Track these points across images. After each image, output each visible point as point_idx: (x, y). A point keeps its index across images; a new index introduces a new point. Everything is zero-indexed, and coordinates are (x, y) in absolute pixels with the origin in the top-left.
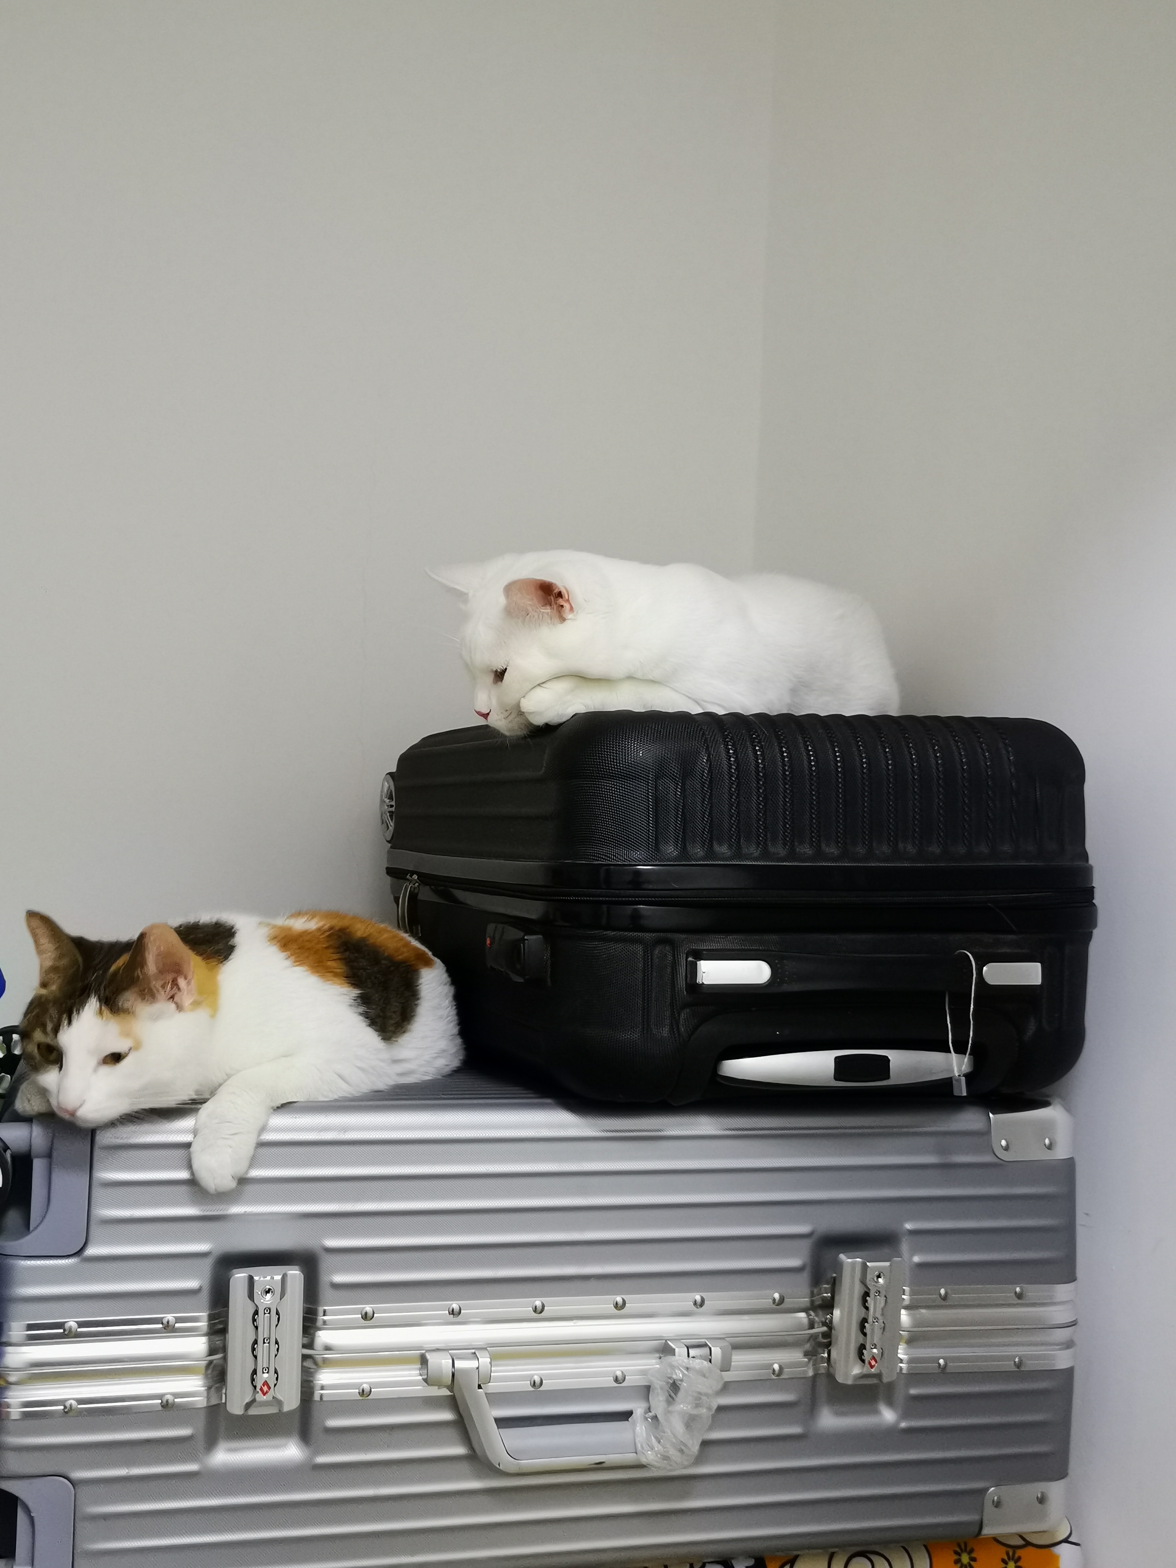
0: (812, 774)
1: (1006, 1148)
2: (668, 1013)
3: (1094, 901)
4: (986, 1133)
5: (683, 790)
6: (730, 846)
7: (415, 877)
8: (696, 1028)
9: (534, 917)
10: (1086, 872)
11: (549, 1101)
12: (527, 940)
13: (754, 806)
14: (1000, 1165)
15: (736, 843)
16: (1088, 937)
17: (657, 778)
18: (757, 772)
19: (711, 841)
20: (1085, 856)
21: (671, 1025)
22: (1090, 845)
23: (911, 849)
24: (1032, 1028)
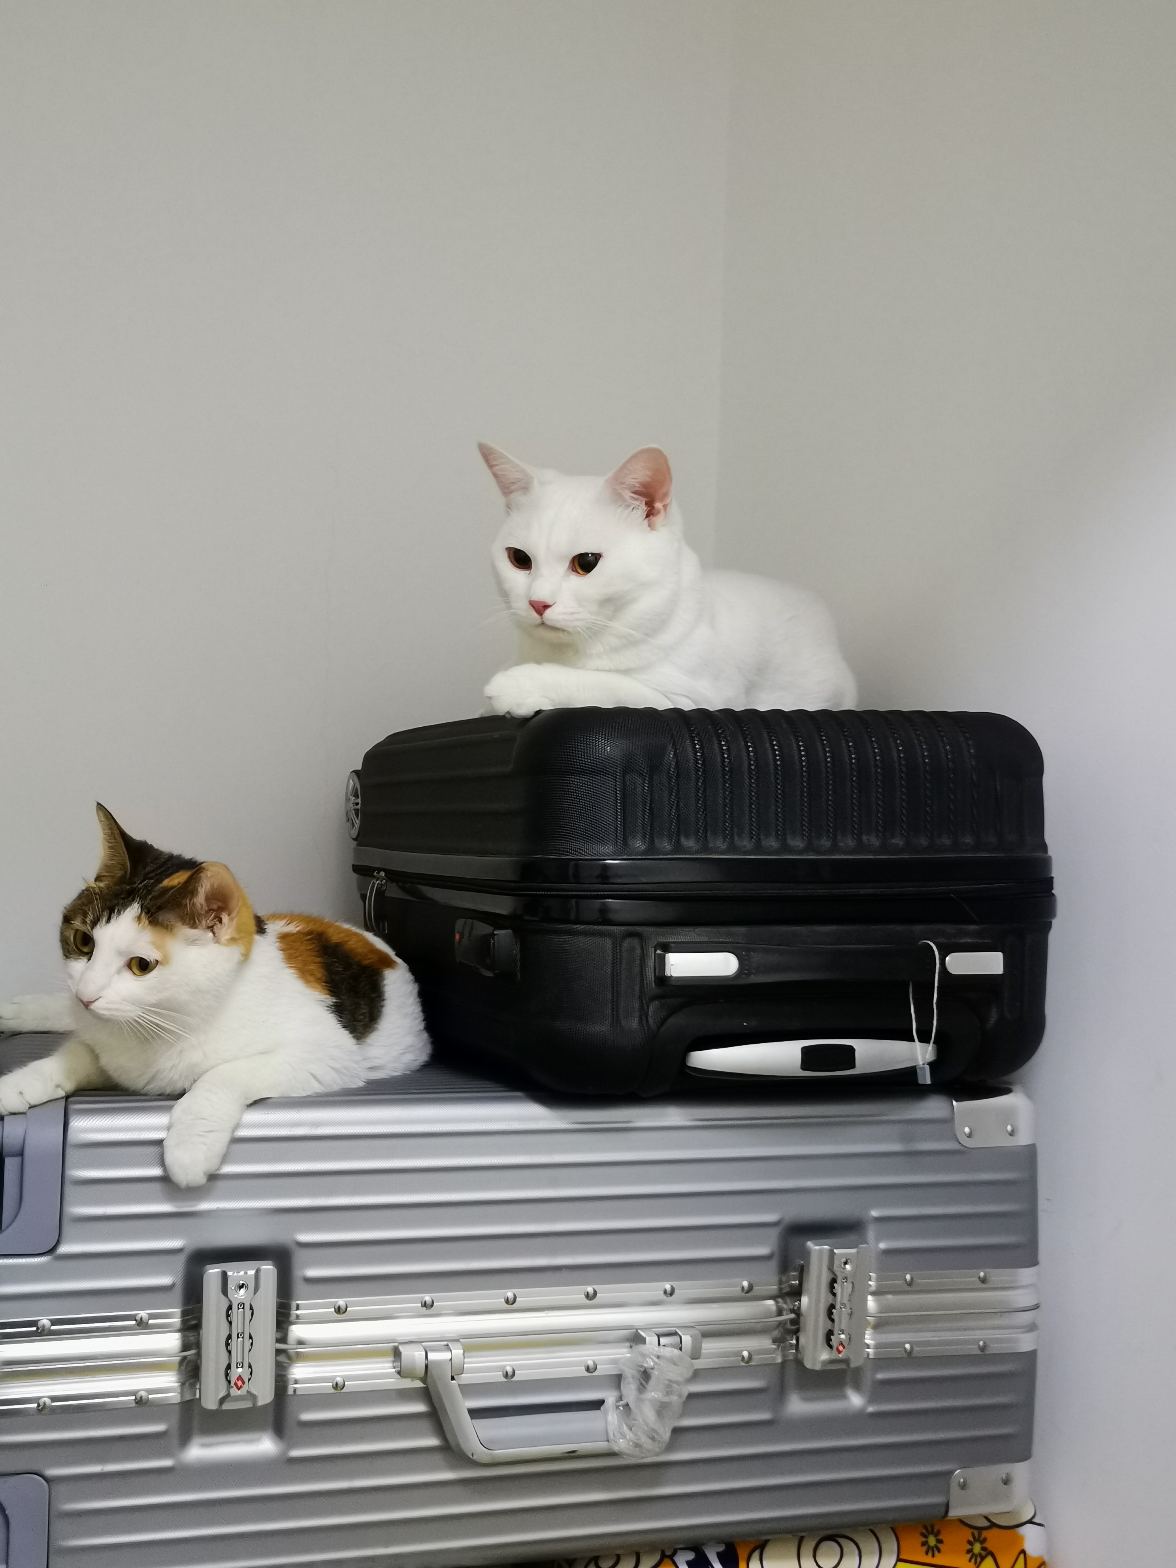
0: (777, 769)
1: (970, 1136)
2: (637, 1005)
3: (1053, 892)
4: (949, 1121)
5: (651, 785)
6: (697, 840)
7: (383, 874)
8: (664, 1021)
9: (504, 913)
10: (1045, 863)
11: (519, 1094)
12: (496, 934)
13: (720, 801)
14: (962, 1152)
15: (703, 837)
16: (1048, 926)
17: (625, 772)
18: (723, 766)
19: (678, 834)
20: (1044, 847)
21: (641, 1018)
22: (1049, 836)
23: (875, 842)
24: (993, 1017)
